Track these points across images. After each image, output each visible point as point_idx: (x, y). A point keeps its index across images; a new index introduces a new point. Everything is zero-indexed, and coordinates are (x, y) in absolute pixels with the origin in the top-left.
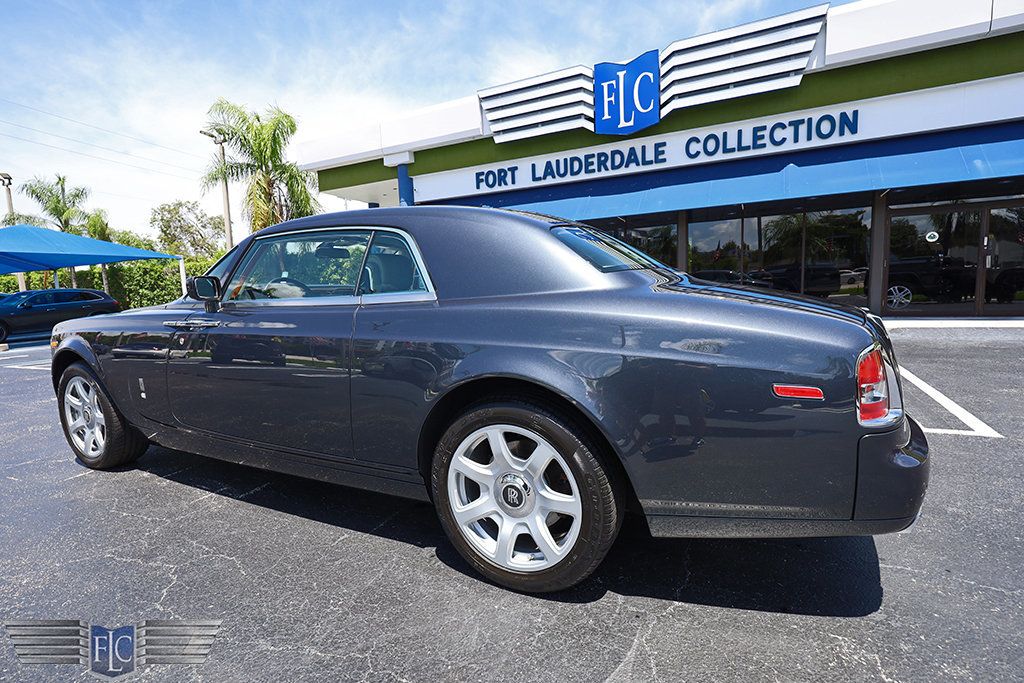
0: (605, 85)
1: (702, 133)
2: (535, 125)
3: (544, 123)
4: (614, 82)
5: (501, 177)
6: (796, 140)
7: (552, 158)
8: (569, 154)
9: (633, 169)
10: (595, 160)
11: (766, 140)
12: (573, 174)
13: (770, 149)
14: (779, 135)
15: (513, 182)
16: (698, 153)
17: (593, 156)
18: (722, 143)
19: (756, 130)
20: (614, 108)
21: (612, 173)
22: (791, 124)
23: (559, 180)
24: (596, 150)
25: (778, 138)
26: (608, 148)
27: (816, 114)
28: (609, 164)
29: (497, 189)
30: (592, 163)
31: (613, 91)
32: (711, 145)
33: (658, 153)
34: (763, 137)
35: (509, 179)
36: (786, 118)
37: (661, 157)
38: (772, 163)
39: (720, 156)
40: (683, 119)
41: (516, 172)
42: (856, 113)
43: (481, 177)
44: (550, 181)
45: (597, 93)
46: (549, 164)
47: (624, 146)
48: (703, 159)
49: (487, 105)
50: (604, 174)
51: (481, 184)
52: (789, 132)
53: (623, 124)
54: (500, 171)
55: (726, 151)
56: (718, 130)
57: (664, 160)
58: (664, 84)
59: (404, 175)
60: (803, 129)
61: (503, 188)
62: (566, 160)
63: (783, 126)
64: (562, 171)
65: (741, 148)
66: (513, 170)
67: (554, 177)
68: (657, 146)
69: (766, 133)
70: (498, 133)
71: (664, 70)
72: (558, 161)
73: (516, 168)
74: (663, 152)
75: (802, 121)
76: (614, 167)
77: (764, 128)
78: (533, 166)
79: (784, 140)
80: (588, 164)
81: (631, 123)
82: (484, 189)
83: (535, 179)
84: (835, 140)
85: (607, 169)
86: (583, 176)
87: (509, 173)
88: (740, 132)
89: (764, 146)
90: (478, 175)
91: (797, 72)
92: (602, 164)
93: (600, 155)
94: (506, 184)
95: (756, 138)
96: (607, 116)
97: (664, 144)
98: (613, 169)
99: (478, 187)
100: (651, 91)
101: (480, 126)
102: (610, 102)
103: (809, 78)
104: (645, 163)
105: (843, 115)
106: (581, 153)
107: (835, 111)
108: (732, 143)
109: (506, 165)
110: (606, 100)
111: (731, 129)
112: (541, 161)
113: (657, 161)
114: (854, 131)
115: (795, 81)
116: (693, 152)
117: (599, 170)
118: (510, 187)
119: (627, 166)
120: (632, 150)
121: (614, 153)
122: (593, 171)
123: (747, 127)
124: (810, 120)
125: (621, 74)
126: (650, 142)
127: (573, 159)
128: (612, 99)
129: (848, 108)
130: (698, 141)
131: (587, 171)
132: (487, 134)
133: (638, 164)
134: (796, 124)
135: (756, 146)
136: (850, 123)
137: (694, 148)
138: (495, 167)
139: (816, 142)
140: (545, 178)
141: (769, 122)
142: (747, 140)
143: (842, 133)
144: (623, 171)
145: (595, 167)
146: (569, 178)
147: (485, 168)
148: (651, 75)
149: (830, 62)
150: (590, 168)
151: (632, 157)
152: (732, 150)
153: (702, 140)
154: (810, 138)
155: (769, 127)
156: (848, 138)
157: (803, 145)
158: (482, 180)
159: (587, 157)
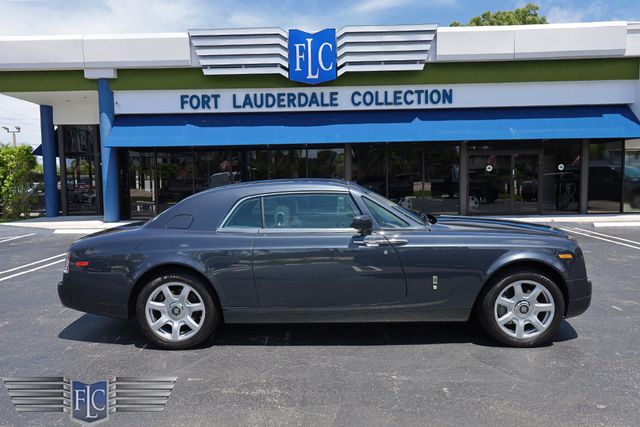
0: (297, 46)
1: (362, 90)
2: (240, 66)
3: (247, 66)
4: (304, 45)
5: (205, 101)
6: (419, 102)
7: (251, 92)
8: (265, 91)
9: (314, 108)
10: (285, 98)
11: (402, 100)
12: (267, 106)
13: (404, 106)
14: (410, 98)
15: (216, 107)
16: (360, 103)
17: (284, 95)
18: (375, 97)
19: (396, 93)
20: (304, 64)
21: (298, 109)
22: (416, 92)
23: (255, 110)
24: (287, 91)
25: (409, 100)
26: (296, 91)
27: (430, 88)
28: (296, 102)
29: (200, 110)
30: (283, 100)
31: (303, 51)
32: (368, 98)
33: (332, 99)
34: (400, 98)
35: (212, 103)
36: (413, 88)
37: (334, 102)
38: (406, 116)
39: (373, 107)
40: (351, 78)
41: (219, 99)
42: (451, 91)
43: (185, 99)
44: (248, 109)
45: (291, 50)
46: (247, 97)
47: (309, 91)
48: (362, 107)
49: (196, 43)
50: (292, 109)
51: (185, 105)
52: (414, 97)
53: (310, 76)
54: (204, 96)
55: (377, 104)
56: (373, 89)
57: (337, 105)
58: (339, 53)
59: (105, 88)
60: (423, 96)
61: (206, 111)
62: (262, 95)
63: (412, 93)
64: (259, 103)
65: (387, 103)
66: (216, 97)
67: (252, 107)
68: (332, 94)
69: (402, 95)
70: (206, 67)
71: (339, 43)
72: (255, 95)
73: (219, 96)
74: (336, 99)
75: (422, 91)
76: (300, 105)
77: (401, 92)
78: (234, 96)
79: (412, 102)
80: (280, 100)
81: (316, 77)
82: (188, 109)
83: (235, 106)
84: (440, 105)
85: (295, 106)
86: (275, 109)
87: (212, 100)
88: (386, 93)
89: (401, 103)
90: (182, 97)
91: (421, 62)
92: (291, 102)
93: (289, 95)
94: (209, 107)
95: (396, 98)
96: (298, 69)
97: (337, 93)
99: (182, 107)
100: (330, 56)
101: (189, 58)
102: (301, 59)
103: (428, 65)
104: (323, 105)
105: (444, 91)
106: (275, 92)
107: (440, 88)
108: (381, 99)
109: (210, 92)
110: (298, 57)
111: (381, 90)
112: (241, 94)
113: (332, 105)
114: (450, 102)
115: (420, 67)
116: (356, 102)
117: (289, 106)
118: (213, 110)
119: (310, 105)
120: (314, 95)
121: (300, 95)
122: (284, 106)
123: (391, 90)
124: (427, 91)
125: (309, 41)
126: (327, 91)
127: (268, 95)
128: (303, 57)
129: (447, 87)
130: (360, 94)
131: (279, 106)
132: (195, 65)
133: (318, 105)
134: (419, 92)
135: (396, 103)
136: (448, 97)
137: (358, 99)
138: (199, 93)
139: (430, 106)
140: (244, 107)
141: (404, 88)
142: (391, 99)
143: (444, 102)
144: (306, 109)
145: (286, 103)
146: (264, 109)
147: (190, 93)
148: (331, 46)
149: (439, 59)
150: (282, 103)
151: (314, 99)
152: (381, 104)
153: (363, 94)
154: (427, 102)
155: (404, 92)
156: (447, 105)
157: (423, 106)
158: (187, 102)
159: (279, 95)
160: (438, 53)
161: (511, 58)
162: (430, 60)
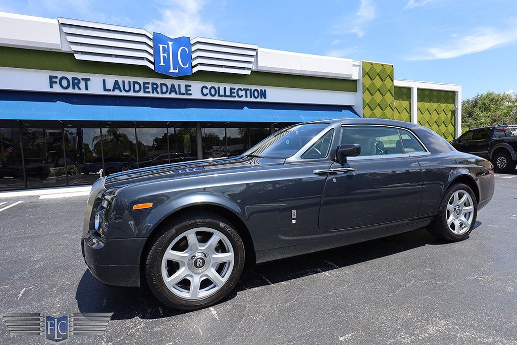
0: (161, 46)
1: (209, 85)
2: (111, 55)
3: (116, 56)
4: (166, 46)
5: (76, 83)
6: (246, 97)
7: (120, 79)
8: (132, 79)
9: (173, 95)
10: (150, 86)
11: (235, 94)
12: (135, 91)
13: (237, 99)
14: (240, 93)
15: (87, 89)
16: (207, 94)
17: (149, 83)
18: (217, 91)
19: (231, 89)
20: (166, 60)
21: (160, 96)
22: (244, 89)
23: (124, 94)
24: (151, 80)
25: (240, 95)
26: (159, 81)
27: (253, 88)
28: (159, 90)
29: (70, 90)
30: (148, 88)
31: (166, 50)
32: (213, 92)
33: (187, 90)
34: (234, 93)
35: (82, 84)
36: (243, 87)
37: (189, 92)
38: (239, 105)
39: (216, 98)
40: (202, 76)
41: (89, 83)
42: (265, 90)
43: (54, 80)
44: (117, 93)
45: (156, 49)
46: (116, 83)
47: (169, 82)
48: (209, 97)
49: (66, 30)
50: (155, 95)
51: (54, 85)
52: (243, 93)
53: (172, 70)
54: (74, 79)
55: (220, 96)
56: (216, 85)
57: (191, 94)
58: (194, 56)
60: (248, 92)
61: (77, 91)
62: (129, 82)
63: (242, 90)
64: (127, 88)
65: (225, 96)
66: (86, 80)
67: (121, 91)
69: (235, 91)
70: (77, 52)
71: (193, 49)
72: (123, 82)
73: (89, 80)
74: (190, 90)
75: (248, 89)
76: (162, 93)
77: (234, 89)
78: (104, 81)
79: (242, 96)
80: (145, 88)
81: (177, 71)
82: (57, 89)
83: (105, 89)
84: (259, 100)
85: (158, 93)
86: (142, 94)
87: (82, 82)
88: (225, 88)
89: (235, 97)
90: (51, 77)
91: (248, 69)
92: (155, 89)
93: (153, 84)
94: (79, 89)
95: (231, 93)
96: (162, 64)
97: (190, 86)
98: (161, 93)
99: (51, 87)
100: (187, 57)
101: (60, 43)
102: (164, 57)
103: (252, 72)
104: (180, 94)
105: (261, 90)
106: (141, 80)
107: (259, 88)
108: (222, 93)
109: (80, 76)
110: (162, 55)
111: (222, 86)
112: (110, 80)
113: (187, 94)
114: (265, 98)
115: (248, 72)
116: (205, 93)
117: (153, 93)
118: (83, 91)
119: (170, 93)
120: (173, 86)
121: (162, 85)
122: (149, 92)
123: (228, 86)
124: (251, 89)
125: (170, 43)
126: (183, 83)
127: (134, 83)
128: (166, 55)
129: (263, 88)
130: (207, 88)
131: (145, 92)
132: (65, 48)
133: (176, 94)
134: (246, 90)
135: (231, 96)
136: (263, 94)
137: (205, 91)
138: (70, 75)
139: (253, 100)
140: (113, 90)
141: (237, 87)
142: (228, 93)
143: (261, 98)
144: (167, 96)
145: (150, 90)
146: (131, 94)
147: (60, 74)
148: (187, 49)
149: (260, 69)
150: (147, 90)
151: (173, 89)
152: (222, 96)
153: (209, 88)
154: (251, 97)
155: (236, 89)
156: (263, 100)
157: (249, 99)
158: (56, 82)
159: (144, 83)
160: (259, 65)
161: (299, 73)
162: (254, 68)
